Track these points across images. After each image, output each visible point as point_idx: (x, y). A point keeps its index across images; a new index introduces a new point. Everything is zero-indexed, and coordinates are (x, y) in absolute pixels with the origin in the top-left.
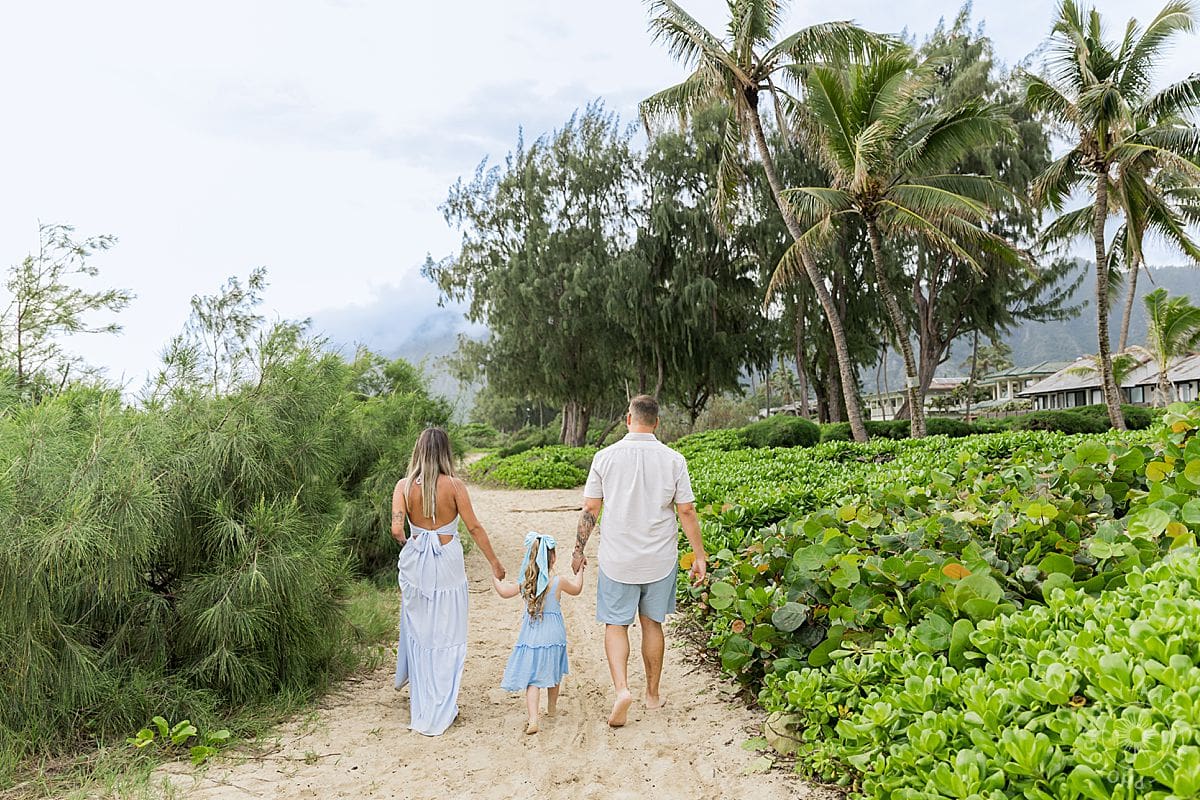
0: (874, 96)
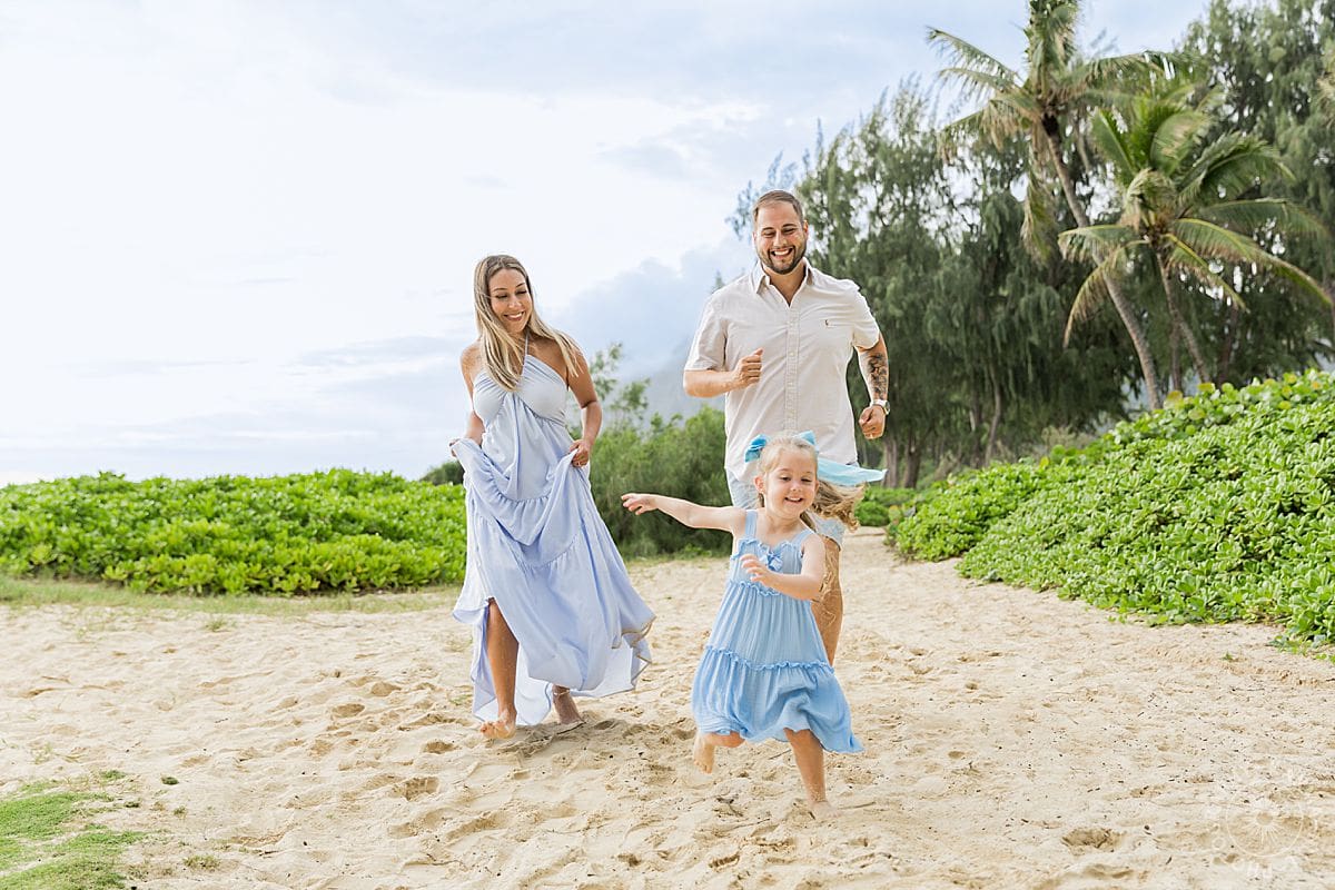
0: (1153, 137)
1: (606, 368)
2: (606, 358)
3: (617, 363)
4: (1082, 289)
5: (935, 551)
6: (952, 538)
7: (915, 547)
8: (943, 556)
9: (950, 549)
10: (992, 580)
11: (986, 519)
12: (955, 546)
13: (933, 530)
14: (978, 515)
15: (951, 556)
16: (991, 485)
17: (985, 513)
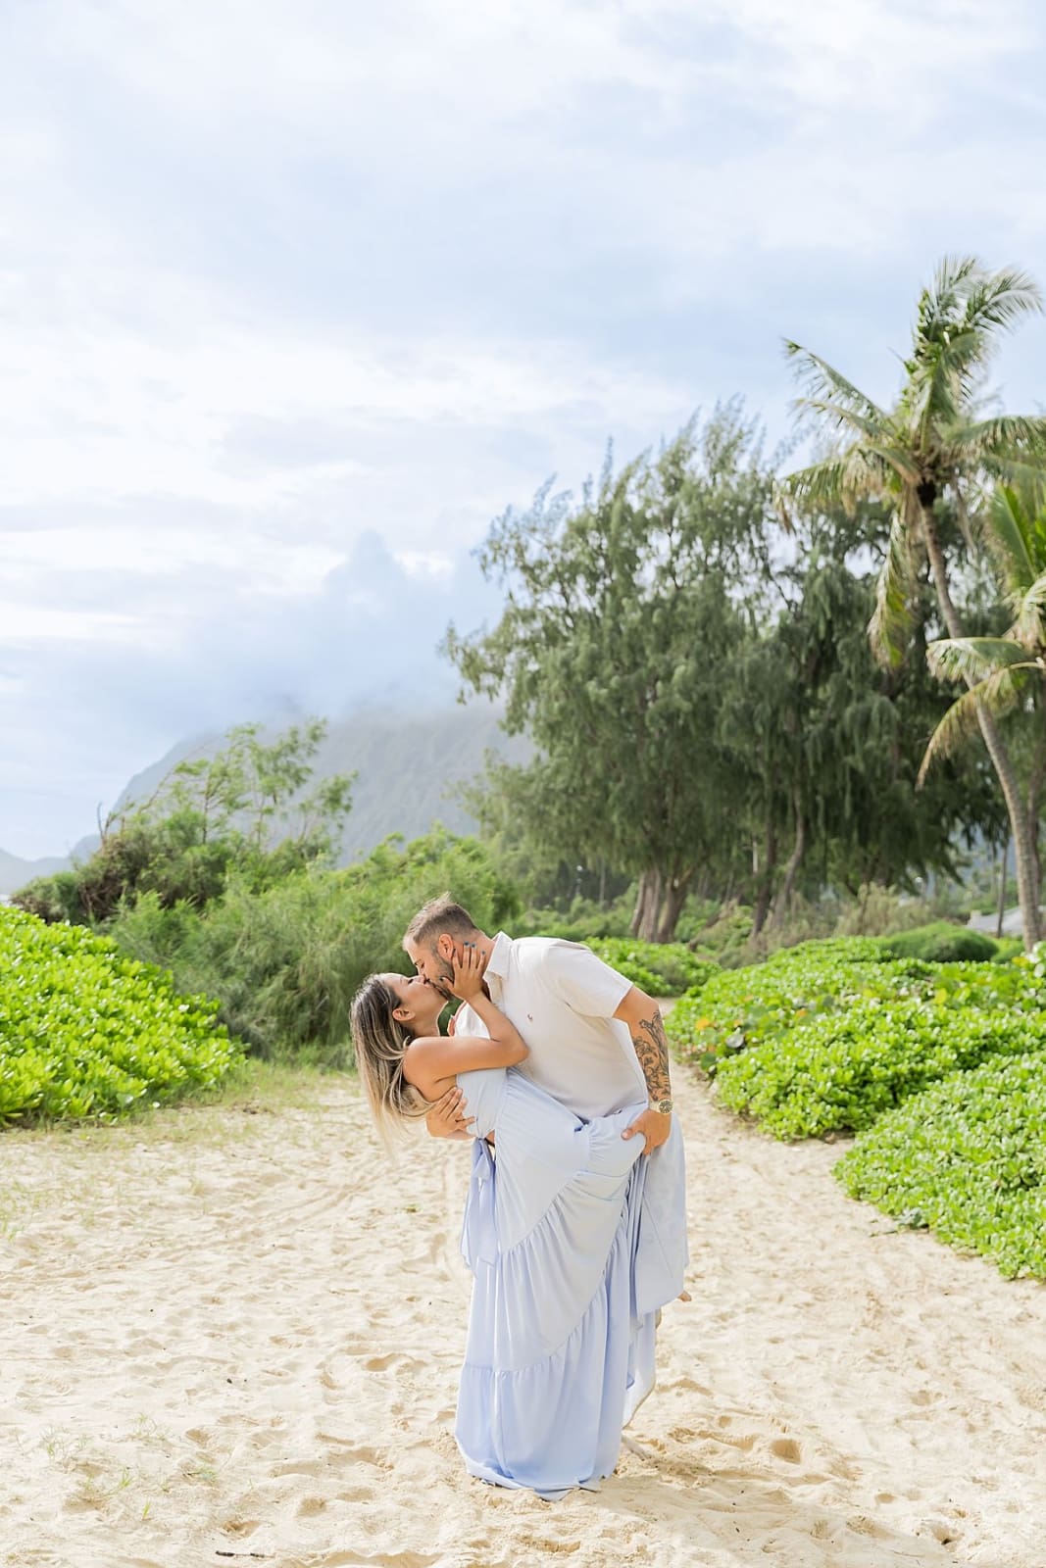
1: (302, 752)
2: (303, 738)
4: (947, 716)
5: (789, 1126)
6: (818, 1110)
7: (754, 1110)
8: (800, 1136)
9: (812, 1126)
11: (865, 1083)
12: (819, 1122)
13: (784, 1092)
14: (854, 1077)
15: (812, 1136)
16: (870, 1028)
17: (864, 1074)
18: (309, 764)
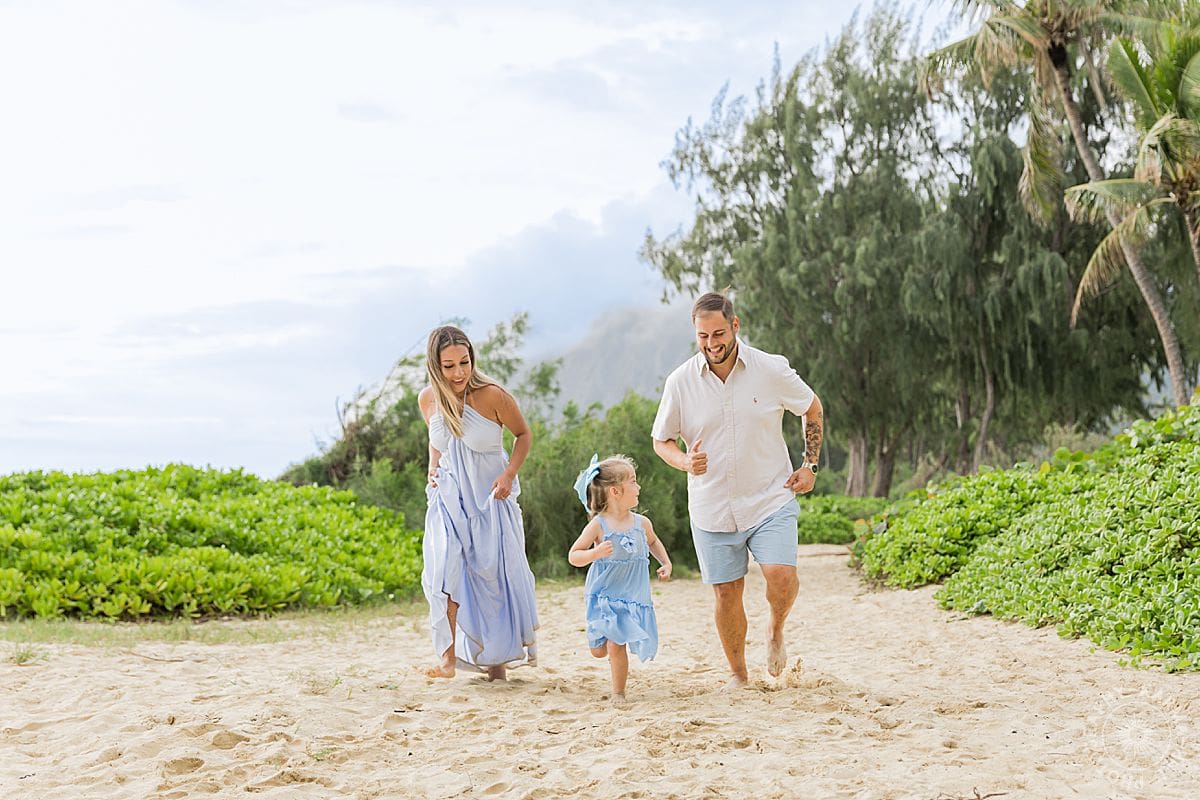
0: (1180, 73)
1: (510, 344)
2: (509, 332)
3: (522, 338)
4: (1094, 256)
5: (910, 576)
6: (931, 561)
7: (885, 570)
8: (919, 582)
9: (928, 573)
10: (979, 613)
11: (973, 536)
12: (934, 570)
13: (907, 551)
14: (962, 533)
15: (930, 582)
16: (979, 496)
17: (971, 530)
18: (517, 354)
